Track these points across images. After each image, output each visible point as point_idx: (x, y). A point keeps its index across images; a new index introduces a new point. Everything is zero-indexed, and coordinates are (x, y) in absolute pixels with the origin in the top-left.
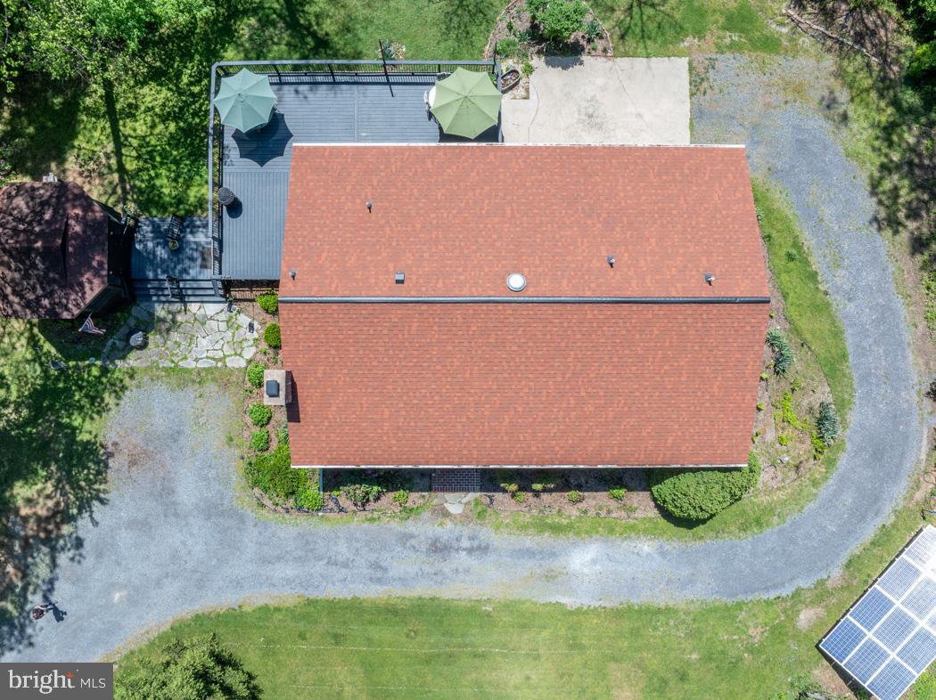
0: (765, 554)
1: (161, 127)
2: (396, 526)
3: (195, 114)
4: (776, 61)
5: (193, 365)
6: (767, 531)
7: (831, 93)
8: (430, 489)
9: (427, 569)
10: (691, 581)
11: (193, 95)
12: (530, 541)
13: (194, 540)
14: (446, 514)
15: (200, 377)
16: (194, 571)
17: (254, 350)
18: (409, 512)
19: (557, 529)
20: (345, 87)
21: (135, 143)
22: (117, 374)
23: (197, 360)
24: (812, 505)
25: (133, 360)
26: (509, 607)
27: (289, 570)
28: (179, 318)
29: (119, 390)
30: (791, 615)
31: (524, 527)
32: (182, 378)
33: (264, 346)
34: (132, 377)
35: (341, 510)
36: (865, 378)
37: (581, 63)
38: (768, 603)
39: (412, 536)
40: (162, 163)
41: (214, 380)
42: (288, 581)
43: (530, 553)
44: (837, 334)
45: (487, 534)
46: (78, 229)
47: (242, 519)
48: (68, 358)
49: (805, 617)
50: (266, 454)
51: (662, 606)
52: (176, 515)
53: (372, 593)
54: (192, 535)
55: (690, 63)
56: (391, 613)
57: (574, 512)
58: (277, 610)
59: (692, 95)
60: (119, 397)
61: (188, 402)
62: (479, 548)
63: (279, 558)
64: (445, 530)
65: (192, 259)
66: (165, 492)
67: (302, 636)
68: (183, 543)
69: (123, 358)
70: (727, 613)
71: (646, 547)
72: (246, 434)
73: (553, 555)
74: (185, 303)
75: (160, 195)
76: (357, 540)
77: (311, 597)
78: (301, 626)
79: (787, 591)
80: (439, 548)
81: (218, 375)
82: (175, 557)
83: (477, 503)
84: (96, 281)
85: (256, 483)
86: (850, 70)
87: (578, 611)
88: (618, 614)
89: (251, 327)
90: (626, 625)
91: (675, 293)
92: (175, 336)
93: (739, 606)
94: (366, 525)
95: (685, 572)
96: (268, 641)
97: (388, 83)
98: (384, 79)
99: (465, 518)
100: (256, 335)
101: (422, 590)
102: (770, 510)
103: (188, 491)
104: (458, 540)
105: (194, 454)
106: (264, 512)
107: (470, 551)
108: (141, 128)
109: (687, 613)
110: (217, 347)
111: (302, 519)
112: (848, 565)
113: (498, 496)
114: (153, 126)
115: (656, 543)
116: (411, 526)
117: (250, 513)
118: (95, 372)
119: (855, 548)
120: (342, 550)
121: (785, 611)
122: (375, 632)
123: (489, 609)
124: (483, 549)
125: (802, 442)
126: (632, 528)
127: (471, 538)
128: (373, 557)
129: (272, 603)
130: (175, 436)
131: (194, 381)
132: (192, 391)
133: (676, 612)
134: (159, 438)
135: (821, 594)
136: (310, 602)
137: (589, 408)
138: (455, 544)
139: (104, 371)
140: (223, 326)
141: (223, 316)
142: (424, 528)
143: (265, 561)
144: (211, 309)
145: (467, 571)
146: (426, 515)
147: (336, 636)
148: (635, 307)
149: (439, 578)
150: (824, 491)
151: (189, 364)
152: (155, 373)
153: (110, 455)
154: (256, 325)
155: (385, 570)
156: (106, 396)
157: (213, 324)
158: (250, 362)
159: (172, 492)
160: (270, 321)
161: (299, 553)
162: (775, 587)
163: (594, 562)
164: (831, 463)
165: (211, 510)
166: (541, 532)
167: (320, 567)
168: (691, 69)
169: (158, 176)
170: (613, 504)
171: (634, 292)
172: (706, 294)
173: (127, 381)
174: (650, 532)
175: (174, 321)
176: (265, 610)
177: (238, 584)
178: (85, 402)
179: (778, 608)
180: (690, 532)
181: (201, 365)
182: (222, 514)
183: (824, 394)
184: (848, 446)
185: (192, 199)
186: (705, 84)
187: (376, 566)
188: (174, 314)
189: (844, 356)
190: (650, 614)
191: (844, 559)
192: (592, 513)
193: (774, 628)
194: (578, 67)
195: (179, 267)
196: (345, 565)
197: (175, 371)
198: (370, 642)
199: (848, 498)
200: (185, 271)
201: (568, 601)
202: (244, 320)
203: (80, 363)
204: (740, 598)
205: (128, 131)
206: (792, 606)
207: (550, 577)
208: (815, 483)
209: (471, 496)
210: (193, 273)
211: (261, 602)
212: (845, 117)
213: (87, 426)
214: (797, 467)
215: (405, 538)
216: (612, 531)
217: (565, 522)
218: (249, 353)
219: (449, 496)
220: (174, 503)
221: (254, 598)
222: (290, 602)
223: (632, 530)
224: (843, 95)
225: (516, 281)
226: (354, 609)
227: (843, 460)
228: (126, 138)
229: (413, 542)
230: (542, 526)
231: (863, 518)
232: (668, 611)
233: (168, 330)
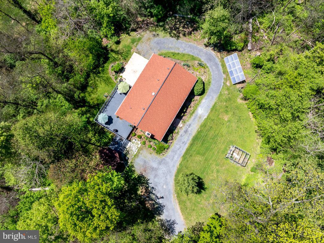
0: (215, 84)
1: (96, 137)
2: (179, 136)
3: (97, 130)
4: (143, 40)
5: (136, 152)
6: (212, 82)
7: (153, 34)
8: (176, 128)
9: (188, 135)
10: (213, 97)
11: (94, 129)
12: (193, 117)
13: (163, 169)
14: (181, 127)
15: (138, 152)
16: (168, 172)
17: (139, 142)
18: (178, 133)
19: (193, 112)
20: (109, 104)
21: (95, 142)
22: (130, 165)
23: (135, 151)
24: (212, 73)
25: (129, 161)
26: (201, 126)
27: (176, 157)
28: (128, 150)
29: (133, 166)
30: (226, 86)
31: (190, 117)
32: (137, 155)
33: (140, 140)
34: (132, 163)
35: (171, 143)
36: (198, 55)
37: (125, 68)
38: (223, 88)
39: (182, 134)
40: (102, 139)
41: (140, 150)
42: (178, 158)
43: (194, 119)
44: (189, 55)
45: (188, 123)
46: (108, 152)
47: (164, 159)
48: (123, 172)
49: (228, 84)
50: (156, 149)
51: (214, 104)
52: (157, 169)
53: (187, 146)
54: (162, 169)
55: (136, 52)
56: (192, 145)
57: (192, 108)
58: (181, 162)
59: (140, 55)
60: (134, 167)
61: (141, 157)
62: (189, 126)
63: (173, 157)
64: (184, 129)
65: (120, 142)
66: (153, 169)
67: (188, 161)
68: (162, 171)
69: (128, 162)
70: (221, 95)
71: (204, 101)
72: (151, 151)
73: (197, 115)
74: (125, 148)
75: (107, 142)
76: (178, 143)
77: (182, 156)
78: (186, 160)
79: (222, 84)
80: (186, 132)
81: (140, 149)
82: (164, 174)
83: (182, 122)
84: (117, 154)
85: (160, 154)
86: (151, 30)
87: (208, 117)
88: (212, 111)
89: (135, 140)
90: (214, 111)
92: (130, 152)
93: (221, 92)
94: (176, 140)
95: (211, 97)
96: (185, 167)
97: (112, 97)
98: (111, 98)
99: (184, 125)
100: (137, 140)
101: (191, 138)
102: (209, 80)
103: (155, 165)
104: (186, 128)
105: (150, 160)
106: (165, 155)
107: (189, 127)
108: (94, 140)
109: (217, 101)
110: (135, 147)
111: (170, 150)
112: (224, 73)
113: (183, 118)
114: (95, 137)
115: (204, 99)
116: (180, 134)
117: (163, 157)
118: (128, 168)
119: (222, 71)
120: (178, 146)
121: (225, 86)
122: (193, 149)
123: (200, 130)
124: (190, 125)
125: (202, 69)
126: (200, 101)
127: (187, 126)
128: (181, 142)
129: (180, 163)
130: (145, 162)
131: (138, 154)
132: (140, 155)
133: (216, 102)
134: (144, 165)
135: (226, 80)
136: (183, 156)
137: (177, 95)
138: (187, 129)
139: (128, 167)
140: (133, 144)
141: (131, 143)
142: (181, 132)
143: (172, 159)
144: (129, 144)
145: (192, 129)
146: (180, 130)
147: (191, 156)
148: (166, 80)
149: (190, 134)
150: (211, 70)
151: (135, 153)
152: (133, 159)
153: (142, 174)
154: (136, 139)
155: (184, 142)
156: (132, 169)
157: (131, 146)
158: (141, 143)
159: (153, 168)
160: (136, 136)
161: (174, 153)
162: (221, 85)
163: (201, 110)
164: (207, 67)
165: (160, 163)
166: (192, 115)
167: (178, 152)
168: (136, 53)
169: (103, 141)
170: (194, 102)
171: (164, 80)
172: (170, 71)
173: (132, 164)
174: (202, 99)
175: (128, 151)
176: (180, 164)
177: (174, 166)
178: (131, 173)
179: (224, 87)
180: (205, 93)
181: (137, 151)
182: (161, 162)
183: (197, 62)
184: (206, 63)
185: (111, 137)
186: (140, 52)
187: (183, 143)
188: (126, 150)
189: (193, 56)
190: (214, 106)
191: (223, 74)
192: (194, 106)
193: (227, 89)
194: (126, 69)
195: (120, 144)
196: (180, 147)
197: (135, 156)
198: (194, 151)
199: (214, 68)
200: (121, 144)
201: (206, 117)
202: (134, 140)
203: (125, 170)
204: (219, 92)
205: (93, 142)
206: (225, 85)
207: (200, 118)
208: (209, 71)
209: (181, 122)
210: (122, 143)
211: (179, 164)
212: (158, 35)
213: (135, 175)
214: (205, 72)
215: (181, 136)
216: (198, 104)
217: (193, 111)
218: (139, 143)
219: (179, 125)
220: (155, 168)
221: (177, 165)
222: (181, 160)
223: (200, 102)
224: (154, 33)
225: (153, 94)
226: (188, 150)
227: (208, 65)
228: (94, 143)
229: (183, 135)
230: (192, 114)
231: (218, 67)
232: (215, 103)
233: (128, 153)
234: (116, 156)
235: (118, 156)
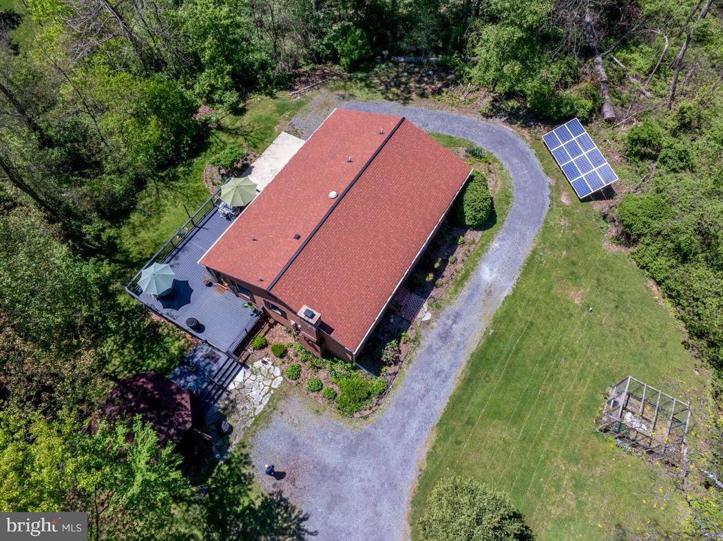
0: (526, 200)
1: (126, 352)
2: (419, 351)
3: (133, 332)
5: (262, 407)
6: (514, 195)
8: (410, 323)
9: (453, 349)
10: (523, 235)
11: (124, 326)
12: (465, 292)
13: (363, 472)
14: (428, 322)
15: (272, 406)
16: (382, 485)
17: (277, 368)
18: (416, 340)
19: (465, 277)
20: (187, 245)
21: (121, 368)
22: (236, 456)
23: (261, 403)
24: (511, 174)
25: (235, 440)
26: (497, 321)
27: (414, 425)
28: (232, 397)
29: (245, 460)
30: (560, 204)
31: (456, 291)
32: (264, 419)
33: (279, 361)
34: (244, 447)
35: (395, 373)
36: (464, 133)
37: (253, 167)
38: (551, 210)
39: (431, 346)
40: (144, 360)
41: (279, 399)
42: (420, 430)
43: (471, 297)
44: (439, 136)
45: (449, 309)
46: (150, 386)
47: (368, 434)
48: (204, 481)
49: (564, 199)
50: (339, 395)
51: (530, 253)
52: (341, 474)
53: (452, 386)
54: (359, 472)
55: (286, 132)
56: (469, 382)
57: (460, 266)
58: (434, 447)
59: (299, 138)
60: (248, 463)
61: (280, 423)
62: (455, 317)
63: (403, 427)
64: (437, 328)
65: (208, 364)
66: (323, 472)
67: (458, 443)
68: (361, 480)
69: (229, 445)
70: (547, 229)
71: (496, 245)
72: (320, 401)
73: (478, 286)
74: (225, 390)
75: (160, 369)
76: (417, 376)
77: (437, 422)
78: (452, 439)
79: (548, 201)
80: (445, 336)
81: (277, 397)
82: (366, 492)
83: (430, 305)
85: (351, 413)
87: (515, 291)
88: (526, 272)
89: (264, 362)
90: (533, 274)
91: (379, 145)
92: (240, 407)
93: (546, 222)
94: (411, 366)
95: (517, 235)
96: (451, 467)
97: (200, 228)
98: (197, 229)
99: (436, 315)
100: (270, 363)
101: (464, 358)
102: (504, 190)
103: (331, 457)
104: (445, 324)
105: (312, 439)
106: (370, 419)
107: (455, 322)
108: (116, 361)
109: (539, 244)
110: (262, 387)
111: (389, 399)
112: (547, 174)
113: (433, 293)
114: (121, 354)
115: (496, 239)
116: (425, 343)
117: (366, 426)
118: (225, 468)
119: (540, 168)
120: (418, 387)
121: (558, 207)
122: (476, 399)
123: (492, 331)
124: (457, 317)
125: (480, 165)
126: (483, 245)
127: (448, 318)
128: (431, 373)
129: (428, 448)
130: (294, 443)
131: (271, 412)
132: (276, 417)
133: (536, 249)
134: (289, 454)
135: (556, 190)
136: (440, 424)
137: (409, 205)
138: (447, 328)
139: (228, 462)
140: (253, 377)
141: (248, 374)
142: (429, 338)
143: (400, 436)
144: (239, 378)
145: (465, 329)
146: (423, 332)
147: (468, 423)
148: (375, 160)
149: (462, 346)
150: (506, 166)
151: (260, 408)
152: (250, 432)
153: (280, 493)
154: (265, 359)
155: (442, 371)
156: (244, 471)
157: (248, 381)
158: (282, 374)
159: (325, 468)
160: (268, 350)
161: (406, 412)
162: (544, 204)
163: (491, 270)
164: (495, 160)
165: (352, 449)
166: (463, 286)
167: (421, 407)
168: (289, 132)
169: (149, 365)
170: (466, 247)
171: (367, 159)
172: (386, 136)
173: (244, 451)
174: (490, 239)
175: (232, 402)
176: (430, 456)
177: (405, 462)
178: (237, 488)
179: (555, 208)
180: (498, 224)
181: (265, 403)
182: (358, 444)
183: (462, 151)
184: (491, 151)
185: (176, 353)
187: (437, 374)
188: (227, 399)
189: (450, 137)
190: (531, 261)
191: (544, 175)
192: (466, 258)
193: (564, 214)
195: (206, 374)
196: (428, 390)
197: (258, 419)
198: (481, 405)
199: (515, 161)
200: (211, 371)
201: (507, 292)
202: (258, 364)
203: (214, 475)
204: (542, 220)
205: (112, 369)
206: (557, 202)
207: (489, 293)
208: (502, 169)
209: (425, 306)
210: (215, 368)
211: (425, 455)
212: (352, 95)
213: (253, 496)
214: (490, 171)
215: (429, 350)
216: (479, 255)
217: (463, 272)
218: (277, 372)
219: (420, 315)
220: (333, 470)
221: (420, 457)
222: (433, 438)
223: (484, 247)
224: (342, 92)
225: (333, 194)
226: (456, 404)
227: (497, 155)
228: (114, 372)
229: (434, 347)
230: (460, 283)
231: (528, 160)
232: (534, 252)
233: (233, 407)
234: (180, 404)
235: (188, 406)
